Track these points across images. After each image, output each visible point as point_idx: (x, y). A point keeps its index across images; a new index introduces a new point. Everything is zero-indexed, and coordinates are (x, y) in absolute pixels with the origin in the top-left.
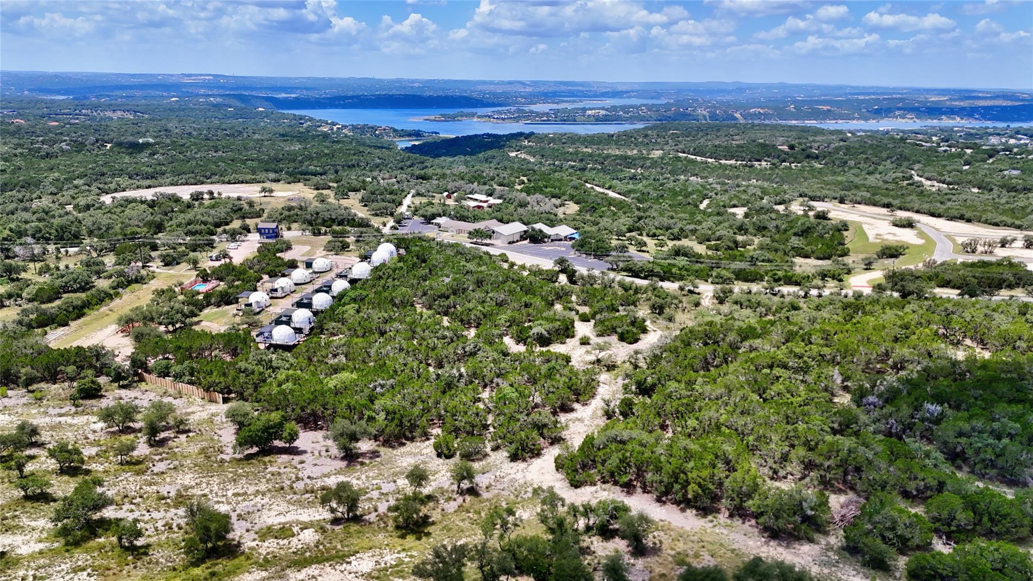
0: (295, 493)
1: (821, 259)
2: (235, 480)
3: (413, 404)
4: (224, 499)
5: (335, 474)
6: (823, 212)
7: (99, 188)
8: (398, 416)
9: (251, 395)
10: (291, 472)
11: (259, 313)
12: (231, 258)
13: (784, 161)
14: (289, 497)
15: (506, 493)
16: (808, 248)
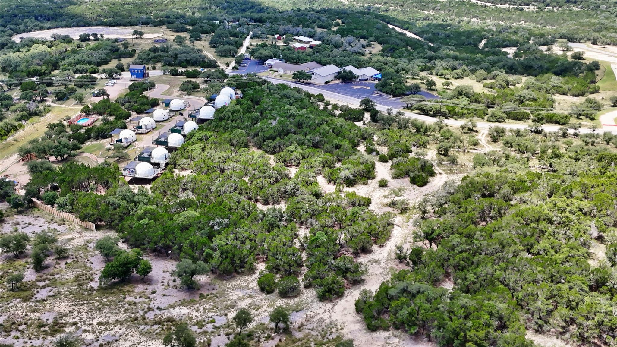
0: (146, 324)
1: (576, 96)
2: (100, 309)
3: (243, 243)
4: (90, 328)
5: (179, 305)
6: (579, 53)
7: (11, 29)
8: (230, 255)
9: (117, 225)
10: (144, 302)
11: (127, 147)
12: (108, 95)
13: (548, 5)
14: (141, 328)
15: (315, 333)
16: (565, 87)
